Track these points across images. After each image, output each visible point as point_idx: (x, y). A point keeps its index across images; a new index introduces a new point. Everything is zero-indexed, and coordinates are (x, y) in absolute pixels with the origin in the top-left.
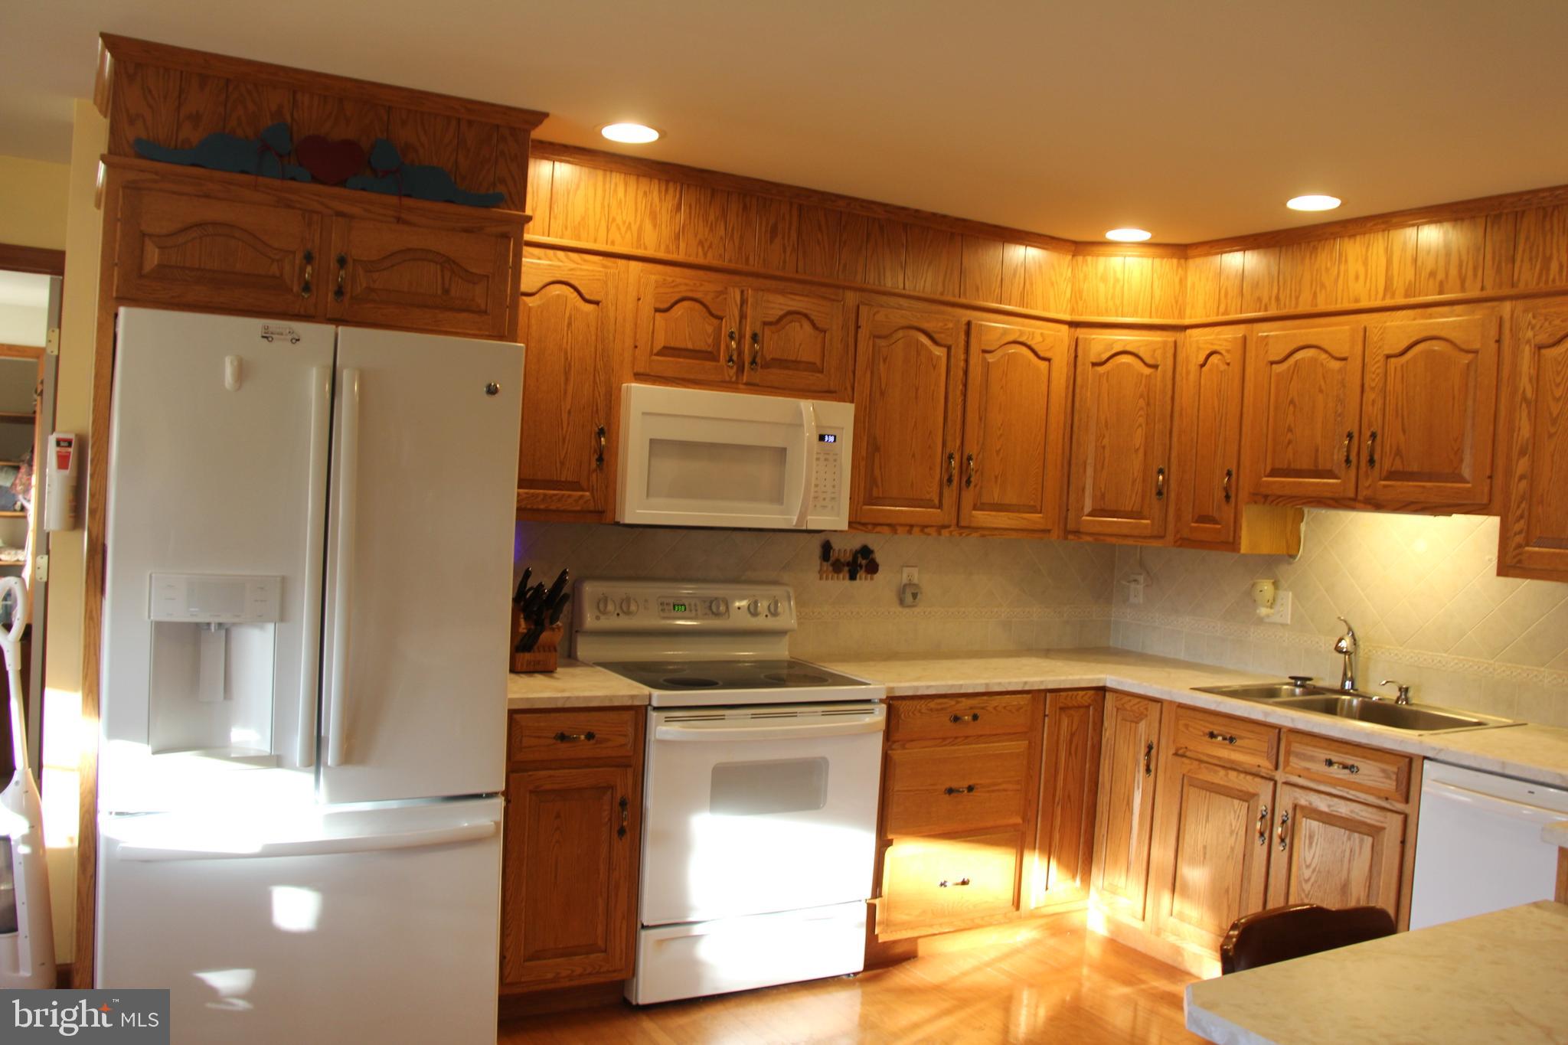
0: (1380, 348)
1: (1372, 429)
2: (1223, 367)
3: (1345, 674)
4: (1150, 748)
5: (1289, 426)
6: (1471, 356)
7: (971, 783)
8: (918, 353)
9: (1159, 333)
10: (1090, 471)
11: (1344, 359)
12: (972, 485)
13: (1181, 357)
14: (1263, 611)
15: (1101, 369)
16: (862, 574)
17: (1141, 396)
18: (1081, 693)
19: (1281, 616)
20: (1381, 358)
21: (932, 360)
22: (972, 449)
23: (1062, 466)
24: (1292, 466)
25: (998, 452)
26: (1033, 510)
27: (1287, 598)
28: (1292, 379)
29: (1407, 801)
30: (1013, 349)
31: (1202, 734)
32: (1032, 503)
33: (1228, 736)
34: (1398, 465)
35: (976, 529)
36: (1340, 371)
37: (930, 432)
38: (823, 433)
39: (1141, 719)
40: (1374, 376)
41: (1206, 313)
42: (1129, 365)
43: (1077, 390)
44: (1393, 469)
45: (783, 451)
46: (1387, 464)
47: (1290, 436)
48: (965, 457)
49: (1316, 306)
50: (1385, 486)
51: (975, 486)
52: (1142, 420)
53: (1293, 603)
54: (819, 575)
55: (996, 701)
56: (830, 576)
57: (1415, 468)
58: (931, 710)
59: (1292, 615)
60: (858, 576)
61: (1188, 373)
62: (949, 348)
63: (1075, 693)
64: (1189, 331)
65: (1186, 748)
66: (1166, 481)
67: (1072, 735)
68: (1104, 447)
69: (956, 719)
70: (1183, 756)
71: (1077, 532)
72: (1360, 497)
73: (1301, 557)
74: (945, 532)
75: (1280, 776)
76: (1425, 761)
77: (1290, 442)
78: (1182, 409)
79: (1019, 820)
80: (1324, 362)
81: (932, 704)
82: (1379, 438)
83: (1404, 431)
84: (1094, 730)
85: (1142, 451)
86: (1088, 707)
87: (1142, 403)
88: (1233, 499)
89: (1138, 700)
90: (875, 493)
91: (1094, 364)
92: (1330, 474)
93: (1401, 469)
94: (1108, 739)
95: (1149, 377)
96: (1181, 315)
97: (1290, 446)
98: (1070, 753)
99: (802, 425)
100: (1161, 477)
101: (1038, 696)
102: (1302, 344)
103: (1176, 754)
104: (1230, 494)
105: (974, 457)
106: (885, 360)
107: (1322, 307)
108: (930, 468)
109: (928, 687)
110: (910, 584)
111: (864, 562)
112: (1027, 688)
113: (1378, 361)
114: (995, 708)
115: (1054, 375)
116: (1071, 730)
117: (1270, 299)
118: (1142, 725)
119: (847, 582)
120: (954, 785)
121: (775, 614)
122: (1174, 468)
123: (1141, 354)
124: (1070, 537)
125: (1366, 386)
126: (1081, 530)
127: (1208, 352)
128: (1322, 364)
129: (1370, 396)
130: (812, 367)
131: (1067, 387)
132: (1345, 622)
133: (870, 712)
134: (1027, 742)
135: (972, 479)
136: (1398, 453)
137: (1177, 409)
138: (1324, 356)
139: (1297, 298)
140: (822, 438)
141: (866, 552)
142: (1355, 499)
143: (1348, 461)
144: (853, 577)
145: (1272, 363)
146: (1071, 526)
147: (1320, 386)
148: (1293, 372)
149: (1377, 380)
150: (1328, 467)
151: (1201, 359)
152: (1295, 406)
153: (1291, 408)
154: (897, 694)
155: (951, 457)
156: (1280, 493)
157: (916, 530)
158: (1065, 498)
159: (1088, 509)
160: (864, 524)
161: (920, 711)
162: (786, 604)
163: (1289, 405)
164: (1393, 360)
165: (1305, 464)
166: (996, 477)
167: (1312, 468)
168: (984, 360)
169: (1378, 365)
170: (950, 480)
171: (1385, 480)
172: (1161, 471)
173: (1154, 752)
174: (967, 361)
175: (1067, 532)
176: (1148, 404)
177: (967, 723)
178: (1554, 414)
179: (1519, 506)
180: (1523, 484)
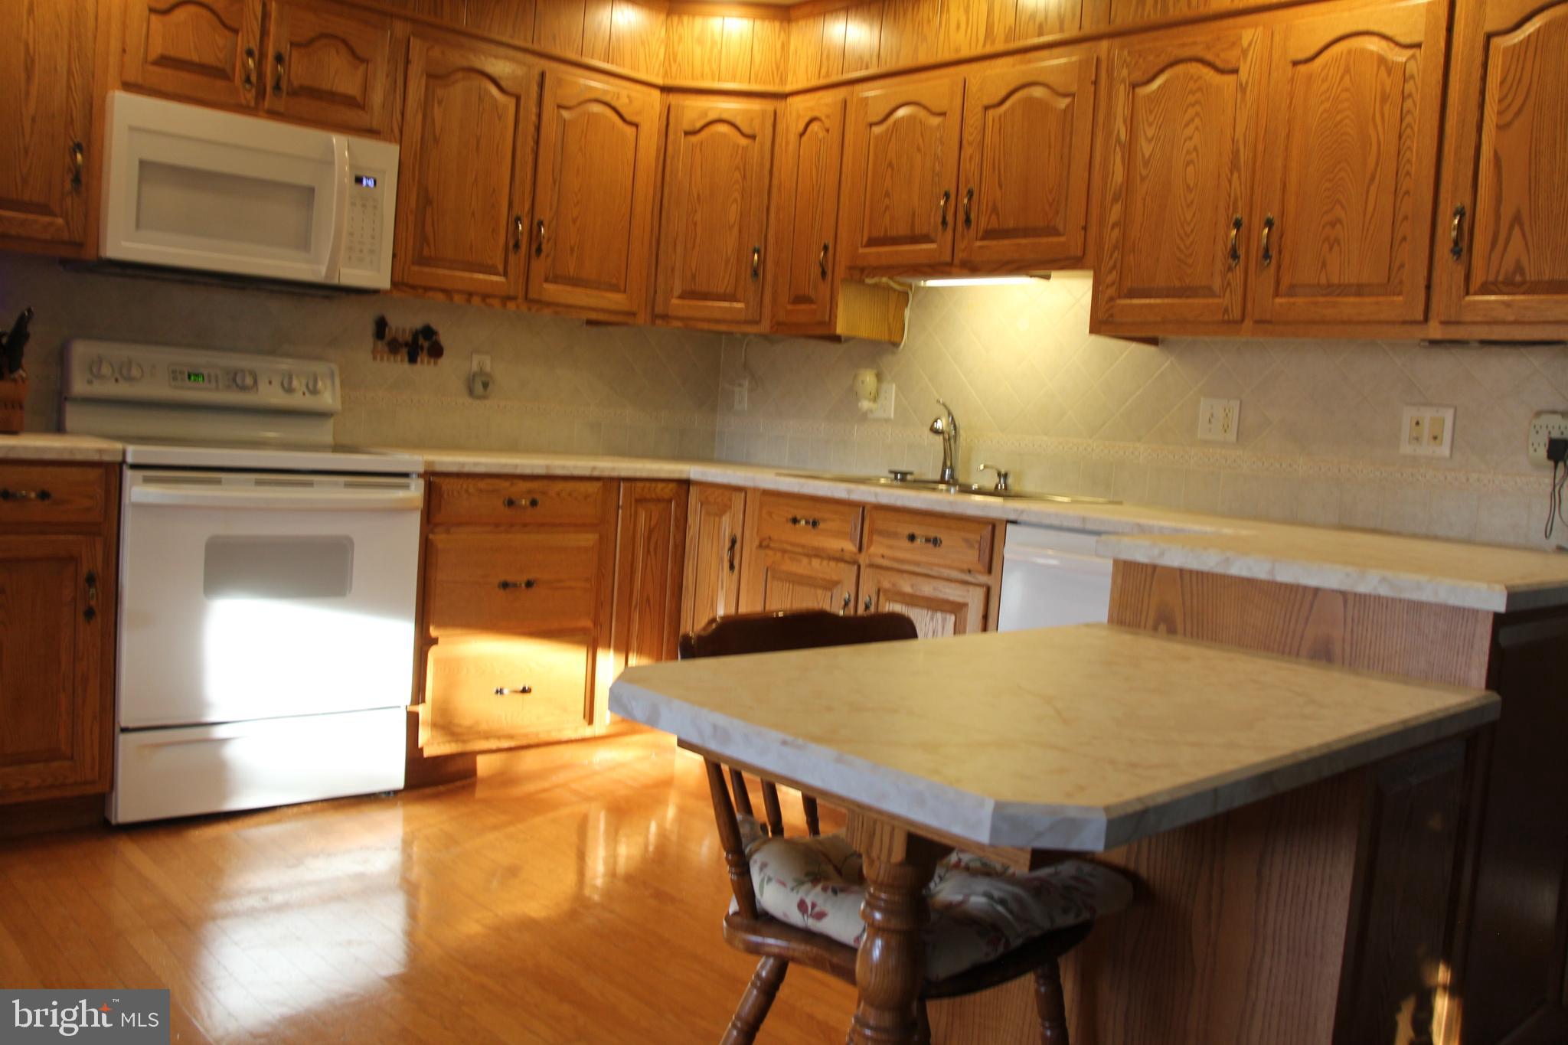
0: (979, 98)
1: (969, 186)
2: (822, 134)
3: (945, 463)
4: (733, 542)
5: (887, 191)
6: (1067, 100)
7: (531, 576)
8: (480, 99)
9: (757, 101)
10: (680, 249)
11: (943, 114)
12: (543, 254)
13: (780, 128)
14: (865, 405)
15: (694, 139)
16: (423, 357)
17: (737, 168)
18: (660, 485)
19: (884, 411)
20: (980, 110)
21: (497, 108)
22: (545, 213)
23: (651, 244)
24: (889, 234)
25: (574, 221)
26: (614, 288)
27: (891, 390)
28: (890, 140)
29: (990, 571)
30: (597, 108)
31: (785, 520)
32: (614, 281)
33: (811, 520)
34: (994, 223)
35: (549, 304)
36: (938, 127)
37: (494, 190)
38: (360, 173)
39: (724, 512)
40: (972, 131)
41: (808, 78)
42: (724, 135)
44: (989, 227)
45: (311, 191)
46: (983, 222)
47: (887, 201)
48: (535, 222)
49: (917, 60)
50: (981, 247)
51: (547, 256)
52: (737, 195)
53: (897, 395)
54: (371, 356)
55: (559, 486)
56: (385, 358)
57: (1011, 224)
58: (481, 491)
59: (896, 409)
60: (419, 359)
61: (787, 143)
62: (518, 98)
63: (653, 485)
64: (790, 100)
65: (770, 538)
66: (762, 261)
67: (651, 532)
68: (695, 224)
69: (511, 503)
70: (768, 547)
71: (665, 317)
72: (956, 261)
73: (904, 347)
74: (511, 305)
75: (863, 559)
76: (1010, 527)
77: (887, 207)
78: (780, 184)
79: (588, 623)
80: (923, 119)
81: (482, 484)
82: (975, 197)
83: (1000, 186)
84: (677, 527)
85: (736, 230)
86: (670, 501)
87: (737, 175)
88: (829, 276)
89: (721, 490)
90: (426, 252)
91: (687, 133)
92: (926, 239)
93: (997, 226)
94: (692, 537)
95: (745, 149)
96: (782, 81)
97: (887, 213)
98: (649, 551)
99: (332, 163)
100: (756, 257)
101: (611, 483)
102: (902, 101)
103: (760, 546)
104: (826, 270)
105: (546, 223)
106: (440, 103)
107: (922, 60)
108: (493, 230)
109: (476, 464)
110: (481, 372)
111: (426, 344)
112: (596, 473)
113: (977, 114)
114: (558, 494)
115: (642, 143)
116: (650, 526)
117: (871, 57)
118: (726, 520)
119: (406, 366)
120: (510, 578)
121: (314, 392)
122: (770, 248)
123: (738, 123)
124: (659, 322)
125: (964, 142)
126: (670, 314)
127: (807, 119)
128: (921, 121)
129: (968, 151)
130: (350, 102)
131: (657, 158)
132: (944, 405)
133: (406, 487)
134: (596, 536)
135: (544, 247)
136: (995, 210)
137: (775, 182)
138: (924, 112)
139: (898, 54)
140: (359, 180)
141: (428, 332)
142: (951, 264)
143: (944, 222)
144: (413, 360)
145: (871, 125)
146: (659, 310)
147: (918, 145)
148: (892, 132)
149: (975, 134)
150: (925, 231)
151: (801, 127)
152: (893, 169)
153: (890, 170)
154: (439, 468)
155: (518, 219)
156: (876, 264)
157: (476, 300)
158: (653, 279)
159: (677, 292)
160: (413, 287)
161: (467, 491)
162: (329, 383)
163: (887, 169)
164: (991, 111)
165: (902, 230)
166: (572, 250)
167: (910, 233)
168: (560, 116)
169: (977, 117)
170: (517, 246)
171: (980, 240)
172: (755, 251)
173: (738, 546)
174: (539, 116)
175: (655, 317)
176: (744, 177)
177: (525, 508)
178: (1147, 156)
179: (1111, 257)
180: (1116, 233)
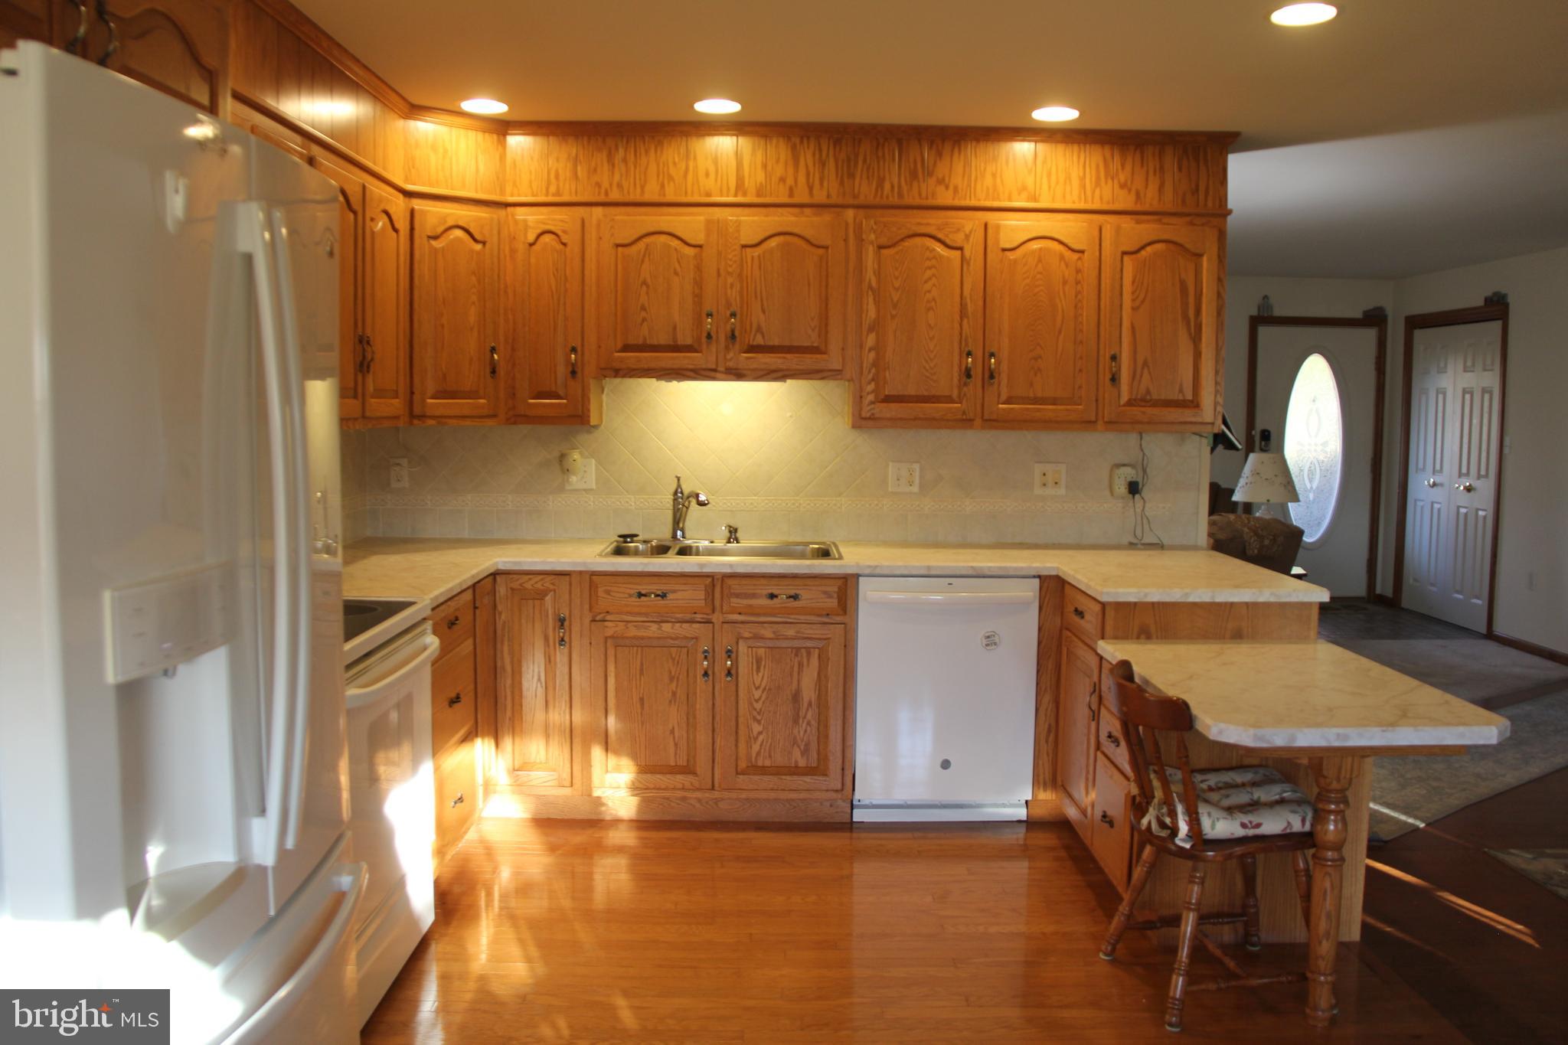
0: (735, 238)
1: (732, 310)
2: (558, 247)
4: (562, 620)
5: (642, 305)
6: (821, 251)
7: (457, 690)
9: (484, 209)
10: (431, 351)
11: (700, 246)
13: (503, 234)
14: (576, 479)
15: (436, 244)
17: (474, 272)
18: (487, 581)
19: (585, 482)
20: (737, 247)
24: (648, 342)
26: (394, 394)
27: (591, 465)
28: (643, 261)
29: (845, 612)
30: (383, 219)
31: (626, 596)
32: (395, 387)
33: (659, 592)
34: (759, 340)
36: (695, 256)
39: (546, 595)
40: (731, 263)
41: (533, 192)
42: (460, 240)
43: (416, 266)
44: (754, 343)
46: (748, 339)
47: (643, 314)
49: (664, 195)
50: (748, 358)
51: (371, 373)
52: (474, 298)
53: (597, 469)
55: (462, 600)
57: (776, 342)
58: (441, 619)
59: (597, 480)
61: (515, 251)
62: (356, 215)
64: (510, 209)
65: (607, 612)
66: (497, 359)
68: (443, 326)
69: (450, 625)
70: (604, 620)
71: (423, 417)
72: (721, 368)
73: (604, 426)
75: (717, 618)
76: (861, 578)
77: (644, 320)
80: (678, 247)
81: (441, 613)
82: (737, 317)
83: (764, 311)
84: (493, 615)
85: (476, 329)
86: (490, 593)
87: (474, 280)
88: (579, 375)
89: (542, 577)
91: (430, 238)
92: (690, 349)
93: (762, 343)
95: (478, 253)
96: (502, 192)
97: (645, 323)
100: (496, 356)
102: (652, 229)
104: (576, 370)
105: (369, 340)
107: (670, 197)
109: (442, 595)
113: (735, 250)
115: (401, 250)
117: (611, 185)
118: (548, 601)
123: (471, 230)
124: (416, 422)
125: (721, 271)
126: (425, 413)
127: (538, 232)
128: (676, 249)
129: (726, 280)
134: (473, 639)
136: (759, 330)
137: (502, 286)
138: (675, 243)
139: (643, 188)
142: (715, 370)
143: (709, 336)
145: (618, 246)
146: (416, 411)
147: (675, 270)
148: (644, 256)
149: (734, 266)
150: (689, 342)
151: (531, 238)
152: (648, 286)
153: (644, 288)
156: (634, 367)
158: (409, 381)
159: (431, 391)
161: (437, 623)
163: (641, 287)
164: (749, 250)
165: (663, 339)
166: (380, 362)
167: (672, 343)
168: (371, 230)
169: (734, 253)
171: (745, 353)
172: (494, 350)
173: (567, 623)
174: (364, 230)
175: (412, 416)
176: (479, 282)
178: (895, 300)
179: (870, 372)
180: (872, 355)
